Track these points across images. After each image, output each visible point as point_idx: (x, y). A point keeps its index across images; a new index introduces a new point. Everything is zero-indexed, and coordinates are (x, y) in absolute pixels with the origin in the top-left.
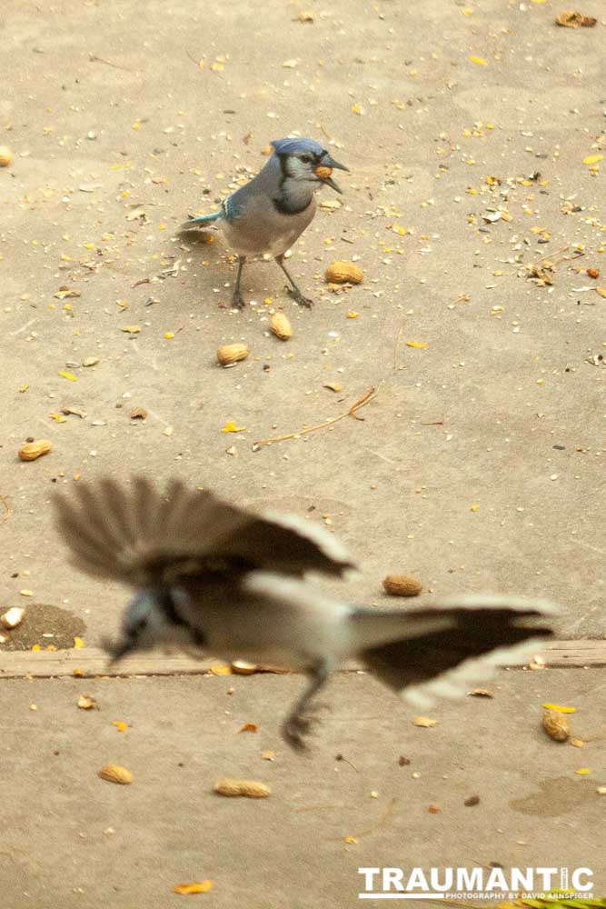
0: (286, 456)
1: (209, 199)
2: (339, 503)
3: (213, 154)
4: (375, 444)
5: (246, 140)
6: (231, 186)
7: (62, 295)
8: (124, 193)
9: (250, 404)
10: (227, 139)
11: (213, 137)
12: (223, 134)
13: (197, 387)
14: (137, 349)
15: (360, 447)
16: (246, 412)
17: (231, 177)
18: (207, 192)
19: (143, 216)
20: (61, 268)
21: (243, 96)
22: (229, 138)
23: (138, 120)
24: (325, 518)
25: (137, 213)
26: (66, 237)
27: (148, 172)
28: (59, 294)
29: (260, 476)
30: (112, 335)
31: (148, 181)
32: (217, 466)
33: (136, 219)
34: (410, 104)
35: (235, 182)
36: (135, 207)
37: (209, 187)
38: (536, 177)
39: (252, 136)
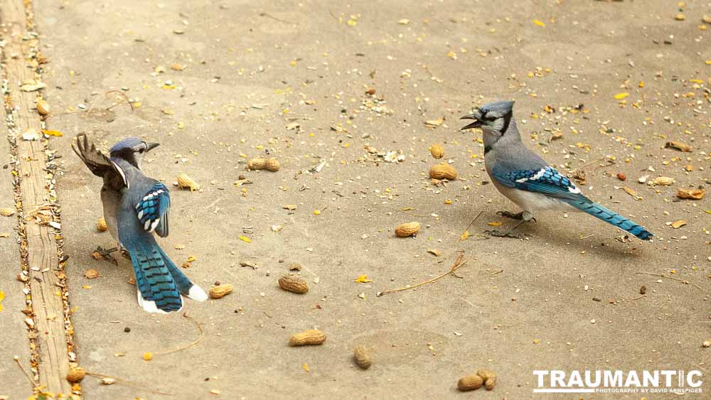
0: (401, 300)
1: (346, 117)
2: (439, 335)
3: (349, 84)
4: (465, 293)
5: (372, 75)
6: (362, 107)
7: (240, 183)
8: (284, 111)
9: (374, 262)
10: (358, 74)
11: (349, 72)
12: (356, 70)
13: (337, 249)
14: (294, 222)
15: (454, 296)
16: (372, 268)
17: (362, 101)
18: (344, 111)
19: (298, 127)
20: (239, 162)
21: (370, 43)
22: (360, 73)
23: (295, 59)
24: (429, 345)
25: (294, 125)
26: (243, 140)
27: (302, 96)
28: (237, 182)
29: (382, 314)
30: (276, 211)
31: (302, 102)
32: (351, 306)
33: (293, 129)
34: (489, 52)
35: (364, 105)
36: (292, 120)
37: (345, 108)
38: (581, 107)
39: (377, 72)
